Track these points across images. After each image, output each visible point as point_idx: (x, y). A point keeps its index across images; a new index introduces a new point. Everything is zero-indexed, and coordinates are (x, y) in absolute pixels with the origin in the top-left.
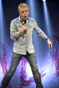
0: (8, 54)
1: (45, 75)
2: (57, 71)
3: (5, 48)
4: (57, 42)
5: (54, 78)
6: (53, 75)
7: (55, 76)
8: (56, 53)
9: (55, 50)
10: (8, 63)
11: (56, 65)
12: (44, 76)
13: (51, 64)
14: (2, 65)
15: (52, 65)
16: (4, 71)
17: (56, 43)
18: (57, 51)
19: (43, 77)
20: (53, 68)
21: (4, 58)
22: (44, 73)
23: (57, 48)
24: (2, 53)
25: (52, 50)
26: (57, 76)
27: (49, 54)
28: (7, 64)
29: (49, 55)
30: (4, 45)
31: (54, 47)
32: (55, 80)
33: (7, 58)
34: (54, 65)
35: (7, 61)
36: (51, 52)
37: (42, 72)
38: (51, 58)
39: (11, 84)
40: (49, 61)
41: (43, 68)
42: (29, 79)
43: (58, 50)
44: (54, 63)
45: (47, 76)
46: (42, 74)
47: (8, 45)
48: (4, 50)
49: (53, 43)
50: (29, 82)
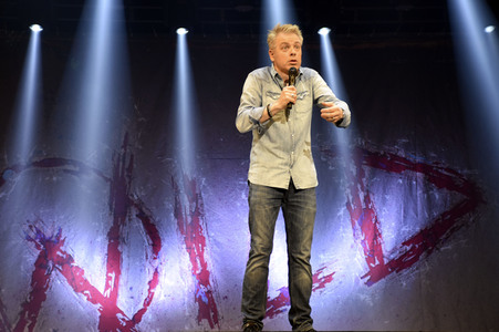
0: (208, 211)
1: (329, 278)
2: (370, 267)
3: (197, 192)
4: (367, 169)
5: (361, 291)
6: (357, 279)
7: (362, 282)
8: (367, 206)
9: (362, 196)
10: (207, 241)
11: (365, 247)
12: (327, 284)
13: (349, 245)
14: (189, 249)
15: (352, 247)
16: (195, 268)
17: (366, 173)
18: (367, 199)
19: (322, 286)
20: (355, 255)
21: (196, 227)
22: (326, 273)
23: (368, 191)
24: (188, 207)
25: (351, 198)
26: (369, 283)
27: (342, 211)
28: (204, 245)
29: (341, 213)
30: (193, 183)
31: (359, 186)
32: (362, 297)
33: (203, 226)
34: (360, 246)
35: (205, 235)
36: (348, 205)
37: (319, 271)
38: (349, 222)
39: (219, 309)
40: (344, 232)
41: (322, 256)
42: (277, 294)
43: (371, 195)
44: (359, 241)
45: (337, 283)
46: (320, 276)
47: (207, 181)
48: (196, 198)
49: (355, 173)
50: (278, 302)
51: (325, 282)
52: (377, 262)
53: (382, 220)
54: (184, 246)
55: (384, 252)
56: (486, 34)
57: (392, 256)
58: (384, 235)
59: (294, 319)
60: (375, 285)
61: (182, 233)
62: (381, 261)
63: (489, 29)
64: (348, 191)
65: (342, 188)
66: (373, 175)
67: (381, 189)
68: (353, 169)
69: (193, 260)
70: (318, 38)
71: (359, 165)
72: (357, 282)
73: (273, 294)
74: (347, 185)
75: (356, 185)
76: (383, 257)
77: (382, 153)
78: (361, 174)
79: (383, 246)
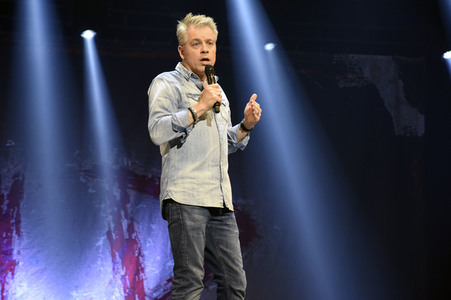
4: (132, 194)
8: (130, 235)
9: (125, 224)
11: (125, 284)
13: (107, 281)
15: (110, 283)
17: (132, 198)
18: (131, 229)
20: (112, 293)
23: (132, 219)
25: (112, 226)
27: (102, 241)
29: (101, 243)
31: (123, 213)
34: (120, 282)
36: (109, 234)
38: (108, 254)
40: (102, 265)
41: (74, 294)
43: (135, 224)
44: (118, 276)
49: (118, 198)
53: (145, 253)
55: (146, 290)
56: (265, 52)
57: (155, 295)
58: (147, 270)
63: (270, 47)
64: (110, 218)
65: (103, 214)
66: (138, 201)
67: (147, 217)
68: (117, 194)
70: (81, 42)
71: (123, 189)
74: (109, 211)
75: (119, 211)
76: (145, 295)
77: (150, 176)
78: (125, 199)
79: (145, 282)
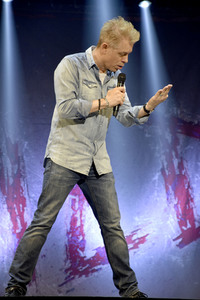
0: (30, 173)
1: (142, 240)
2: (182, 230)
3: (20, 155)
4: (182, 137)
5: (173, 252)
6: (169, 242)
7: (174, 244)
8: (181, 172)
9: (176, 162)
10: (28, 202)
11: (178, 211)
12: (141, 246)
13: (163, 209)
14: (10, 209)
15: (165, 210)
16: (15, 227)
17: (181, 141)
18: (181, 166)
19: (136, 246)
20: (168, 219)
21: (17, 188)
22: (140, 235)
23: (181, 158)
24: (10, 169)
25: (165, 164)
26: (180, 245)
27: (157, 176)
28: (24, 205)
29: (156, 178)
30: (16, 146)
31: (174, 153)
32: (174, 258)
33: (25, 188)
34: (173, 210)
35: (26, 196)
36: (163, 171)
37: (134, 233)
38: (163, 187)
40: (158, 196)
41: (136, 219)
42: (93, 254)
43: (185, 162)
44: (172, 205)
45: (150, 244)
46: (134, 237)
47: (29, 144)
48: (18, 160)
49: (170, 141)
50: (94, 261)
51: (139, 243)
52: (189, 226)
53: (194, 186)
54: (5, 206)
55: (196, 216)
58: (196, 200)
59: (120, 284)
60: (186, 247)
61: (4, 194)
62: (193, 225)
64: (163, 157)
65: (157, 155)
66: (187, 143)
67: (194, 156)
68: (168, 137)
69: (13, 220)
70: (139, 11)
71: (174, 133)
72: (169, 244)
73: (89, 254)
74: (162, 152)
75: (171, 152)
76: (194, 220)
77: (196, 122)
78: (176, 141)
79: (194, 210)
